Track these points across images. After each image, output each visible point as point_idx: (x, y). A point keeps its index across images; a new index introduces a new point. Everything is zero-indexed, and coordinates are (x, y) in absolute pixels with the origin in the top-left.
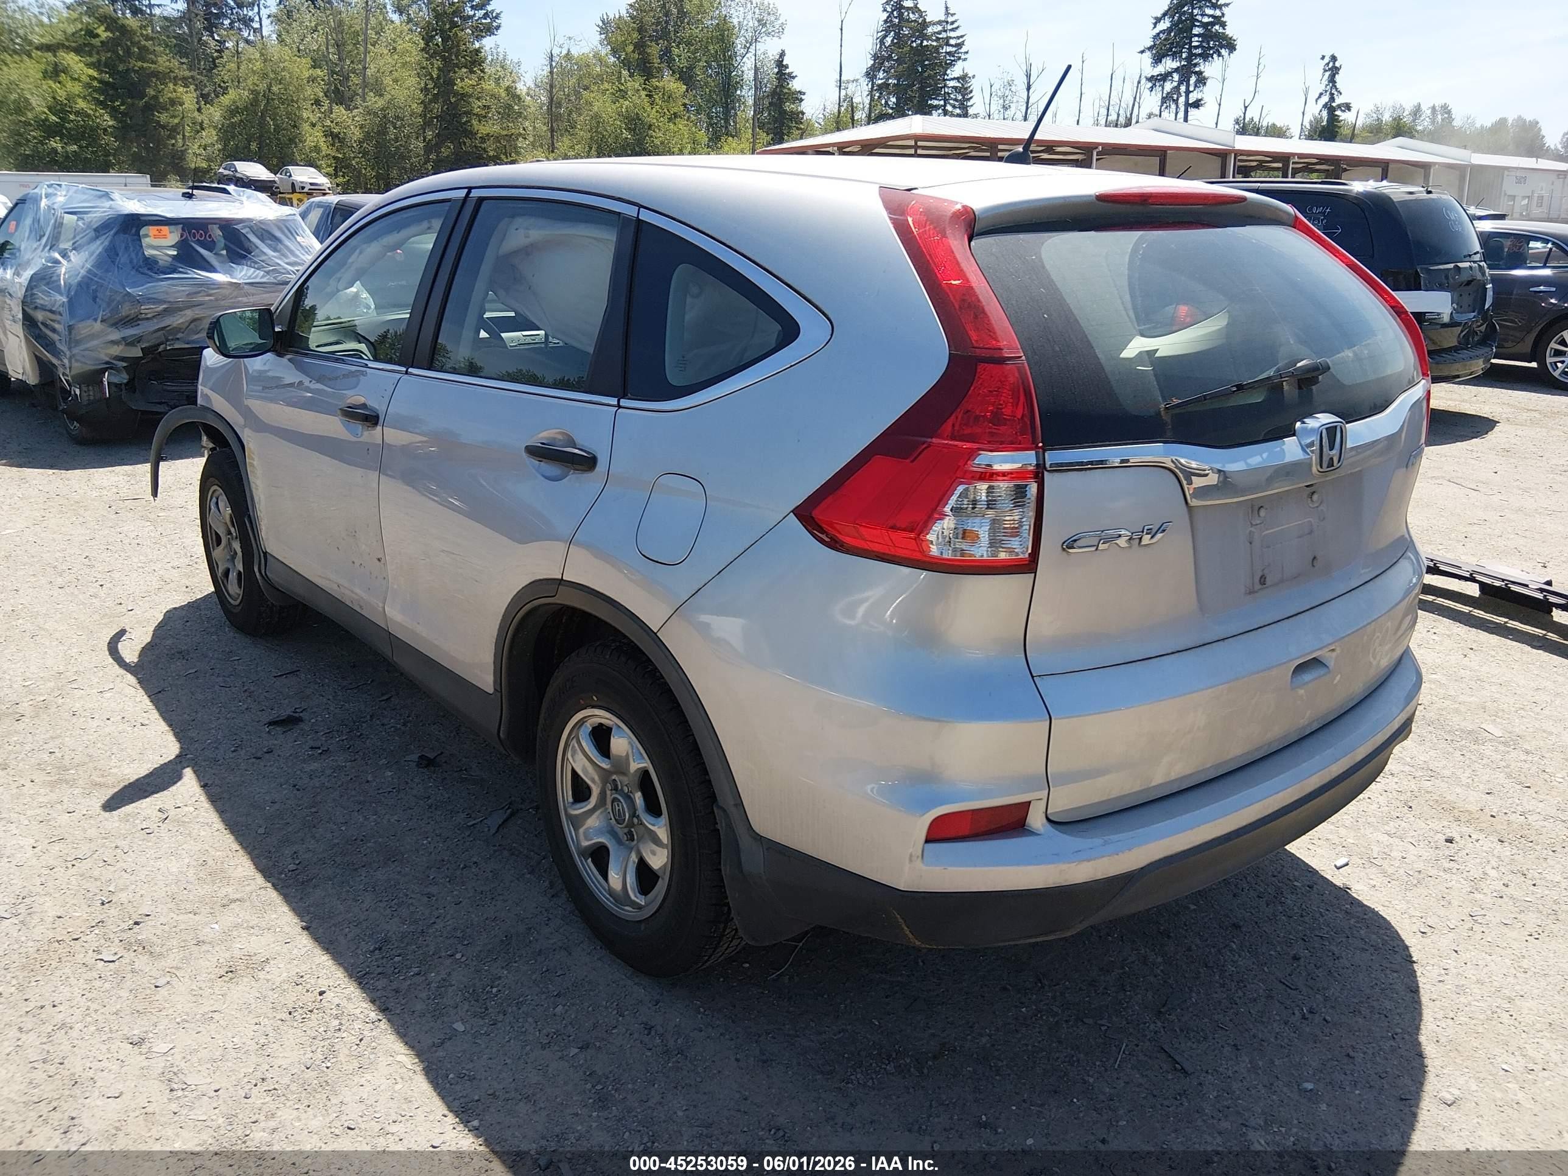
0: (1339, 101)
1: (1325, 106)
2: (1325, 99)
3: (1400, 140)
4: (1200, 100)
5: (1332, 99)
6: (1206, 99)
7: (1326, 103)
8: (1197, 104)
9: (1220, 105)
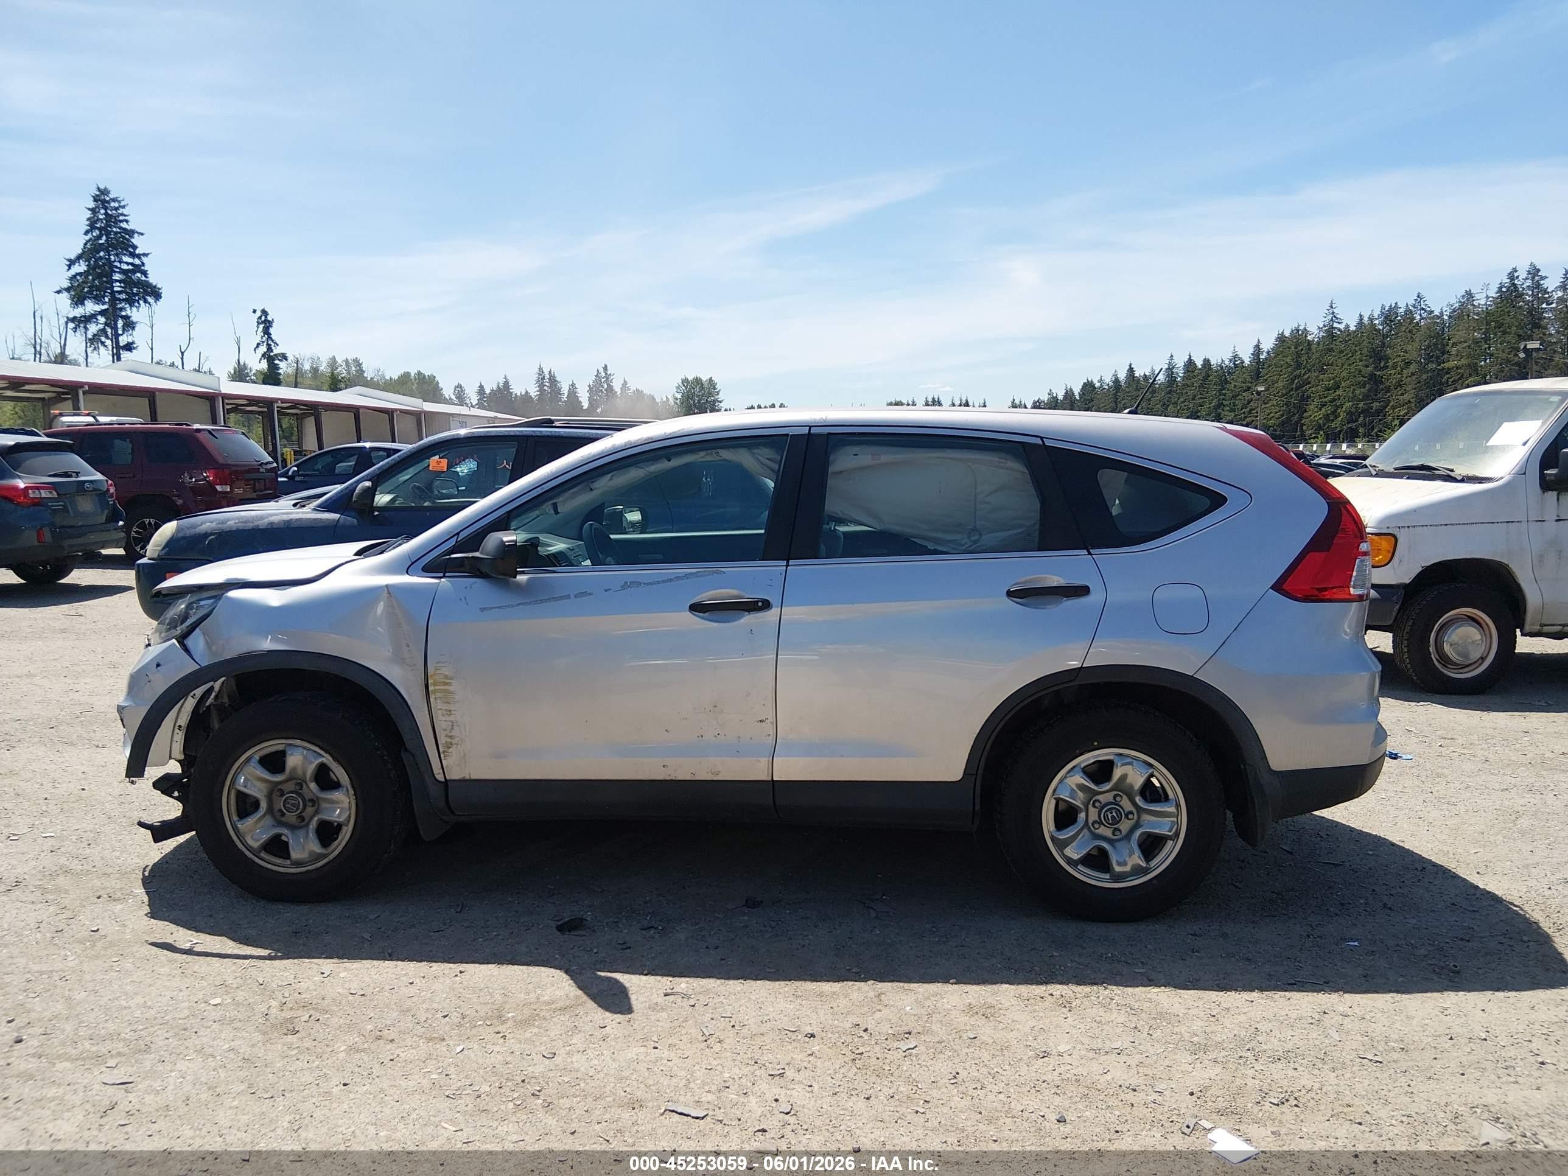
0: (276, 351)
1: (264, 355)
2: (263, 349)
3: (358, 389)
4: (133, 343)
5: (270, 349)
6: (137, 343)
7: (265, 353)
8: (129, 347)
9: (152, 349)
